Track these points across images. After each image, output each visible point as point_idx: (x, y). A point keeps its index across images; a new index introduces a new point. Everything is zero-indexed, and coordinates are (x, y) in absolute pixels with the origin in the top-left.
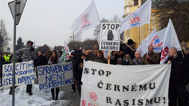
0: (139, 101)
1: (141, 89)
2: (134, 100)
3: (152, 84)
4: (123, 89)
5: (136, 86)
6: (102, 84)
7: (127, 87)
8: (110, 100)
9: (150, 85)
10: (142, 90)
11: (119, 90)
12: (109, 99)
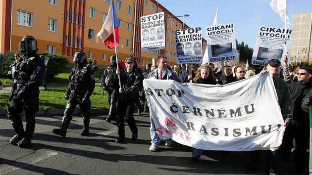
0: (234, 130)
1: (233, 115)
2: (226, 129)
3: (248, 106)
4: (207, 114)
5: (224, 110)
6: (176, 107)
7: (211, 111)
8: (192, 126)
9: (246, 107)
10: (235, 116)
11: (201, 115)
12: (190, 125)
